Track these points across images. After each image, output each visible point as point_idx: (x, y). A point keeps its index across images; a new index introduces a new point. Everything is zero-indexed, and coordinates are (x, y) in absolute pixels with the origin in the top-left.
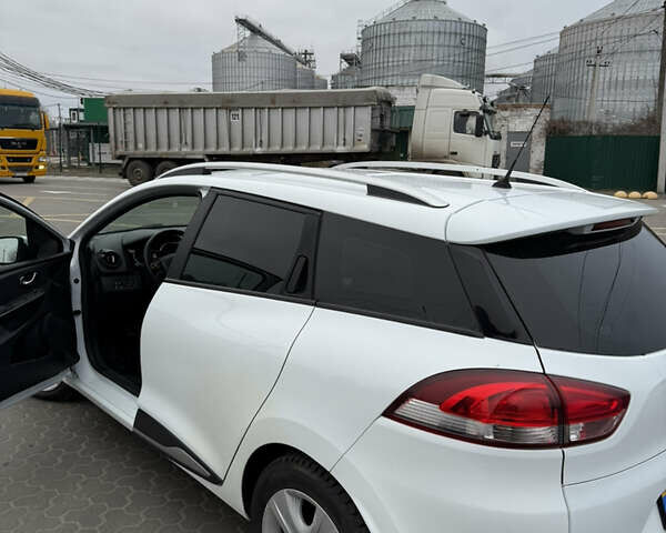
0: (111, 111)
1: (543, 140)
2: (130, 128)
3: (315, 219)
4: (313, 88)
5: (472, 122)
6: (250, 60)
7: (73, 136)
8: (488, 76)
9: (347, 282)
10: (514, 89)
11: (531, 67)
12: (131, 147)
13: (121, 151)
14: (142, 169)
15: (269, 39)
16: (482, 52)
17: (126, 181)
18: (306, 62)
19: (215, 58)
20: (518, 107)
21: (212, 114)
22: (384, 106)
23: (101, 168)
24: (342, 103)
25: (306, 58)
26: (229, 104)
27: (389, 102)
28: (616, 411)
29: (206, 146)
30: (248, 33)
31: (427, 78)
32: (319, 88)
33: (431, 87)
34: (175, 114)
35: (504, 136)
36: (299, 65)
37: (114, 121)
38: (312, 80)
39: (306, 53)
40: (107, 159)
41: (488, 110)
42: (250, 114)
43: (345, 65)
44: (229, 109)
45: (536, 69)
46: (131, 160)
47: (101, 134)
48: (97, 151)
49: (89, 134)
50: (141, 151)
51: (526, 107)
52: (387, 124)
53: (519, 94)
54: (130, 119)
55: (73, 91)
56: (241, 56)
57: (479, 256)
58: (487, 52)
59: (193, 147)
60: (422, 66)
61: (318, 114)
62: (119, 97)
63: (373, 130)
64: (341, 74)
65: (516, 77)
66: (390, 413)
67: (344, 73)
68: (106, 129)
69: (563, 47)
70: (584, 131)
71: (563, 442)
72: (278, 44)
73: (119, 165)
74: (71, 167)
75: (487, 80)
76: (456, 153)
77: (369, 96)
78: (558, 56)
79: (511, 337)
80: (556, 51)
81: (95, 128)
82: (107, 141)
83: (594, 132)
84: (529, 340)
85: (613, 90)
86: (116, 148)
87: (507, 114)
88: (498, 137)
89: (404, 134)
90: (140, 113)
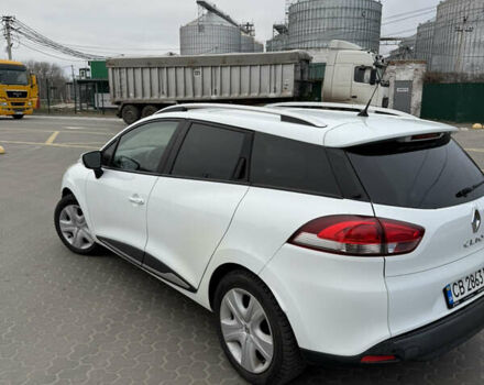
0: (110, 70)
1: (421, 87)
2: (124, 82)
3: (250, 136)
4: (253, 51)
5: (368, 74)
6: (207, 31)
7: (84, 88)
8: (383, 39)
9: (269, 171)
10: (401, 49)
11: (416, 32)
12: (125, 95)
13: (118, 99)
14: (133, 112)
15: (221, 15)
16: (378, 22)
17: (121, 120)
18: (248, 32)
19: (182, 30)
20: (402, 63)
21: (181, 71)
22: (304, 63)
23: (104, 111)
24: (273, 62)
25: (248, 28)
26: (193, 64)
27: (307, 60)
28: (416, 237)
29: (177, 95)
30: (206, 11)
31: (334, 43)
32: (257, 51)
33: (338, 49)
34: (155, 72)
35: (392, 84)
36: (243, 34)
37: (113, 77)
38: (253, 45)
39: (248, 25)
40: (108, 104)
41: (380, 65)
42: (208, 71)
43: (277, 33)
44: (193, 68)
45: (419, 34)
46: (125, 105)
47: (103, 87)
48: (100, 98)
49: (94, 87)
50: (132, 98)
51: (409, 62)
52: (306, 76)
53: (405, 53)
54: (124, 75)
55: (82, 56)
56: (201, 28)
57: (342, 153)
58: (382, 22)
59: (168, 95)
60: (334, 33)
61: (256, 70)
62: (116, 60)
63: (296, 81)
64: (274, 40)
65: (404, 40)
66: (291, 240)
67: (275, 39)
68: (107, 83)
69: (439, 17)
70: (452, 80)
71: (384, 253)
72: (227, 18)
73: (117, 109)
74: (82, 111)
75: (382, 42)
76: (355, 97)
77: (292, 57)
78: (435, 24)
79: (357, 198)
80: (434, 20)
81: (99, 83)
82: (108, 92)
83: (459, 81)
84: (368, 199)
85: (476, 49)
86: (114, 96)
87: (394, 67)
88: (387, 85)
89: (318, 84)
90: (131, 72)
